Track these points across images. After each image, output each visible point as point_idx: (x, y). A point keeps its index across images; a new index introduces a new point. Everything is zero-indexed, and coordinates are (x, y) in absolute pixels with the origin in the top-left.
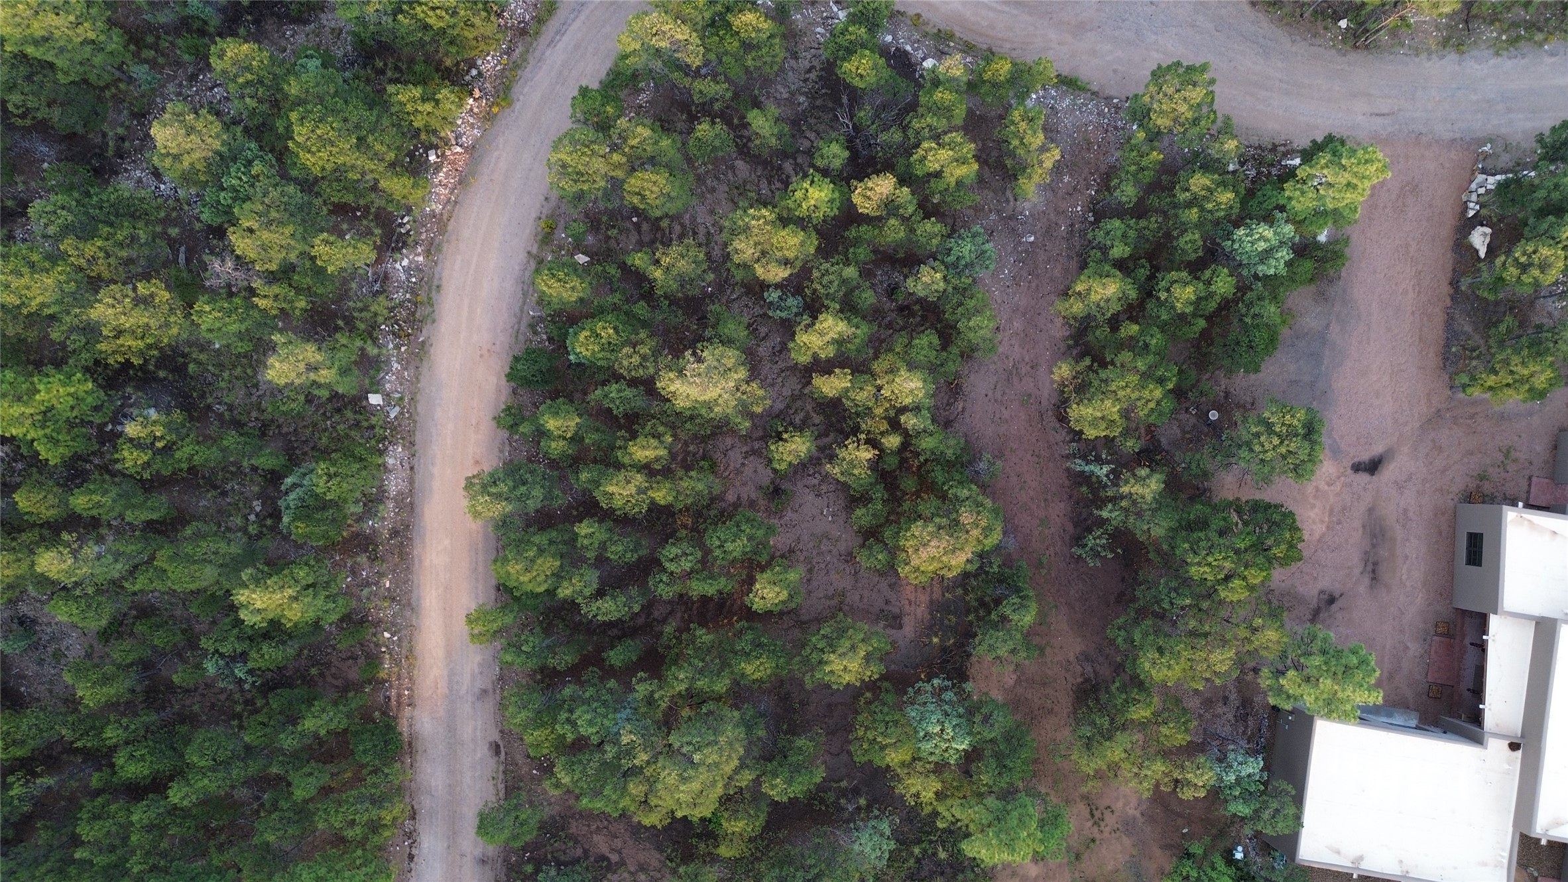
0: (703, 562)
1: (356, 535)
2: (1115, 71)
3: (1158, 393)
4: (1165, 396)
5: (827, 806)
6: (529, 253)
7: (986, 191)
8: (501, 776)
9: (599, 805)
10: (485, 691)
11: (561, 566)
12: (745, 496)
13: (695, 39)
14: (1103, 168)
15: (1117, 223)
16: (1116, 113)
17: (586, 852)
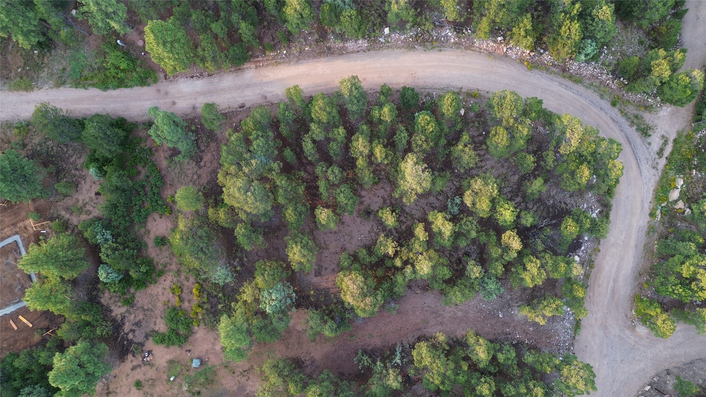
0: (333, 185)
1: (326, 32)
2: (586, 346)
3: (437, 382)
4: (436, 385)
5: (235, 253)
6: (462, 88)
7: (520, 292)
8: (230, 110)
9: (224, 154)
10: (266, 98)
11: (324, 123)
12: (364, 199)
13: (573, 149)
14: (539, 346)
15: (514, 355)
16: (566, 349)
17: (203, 151)
